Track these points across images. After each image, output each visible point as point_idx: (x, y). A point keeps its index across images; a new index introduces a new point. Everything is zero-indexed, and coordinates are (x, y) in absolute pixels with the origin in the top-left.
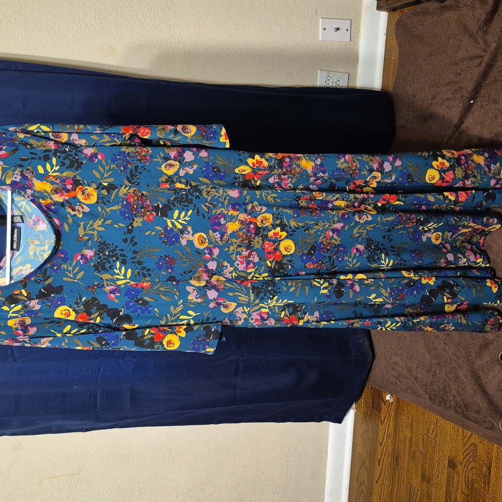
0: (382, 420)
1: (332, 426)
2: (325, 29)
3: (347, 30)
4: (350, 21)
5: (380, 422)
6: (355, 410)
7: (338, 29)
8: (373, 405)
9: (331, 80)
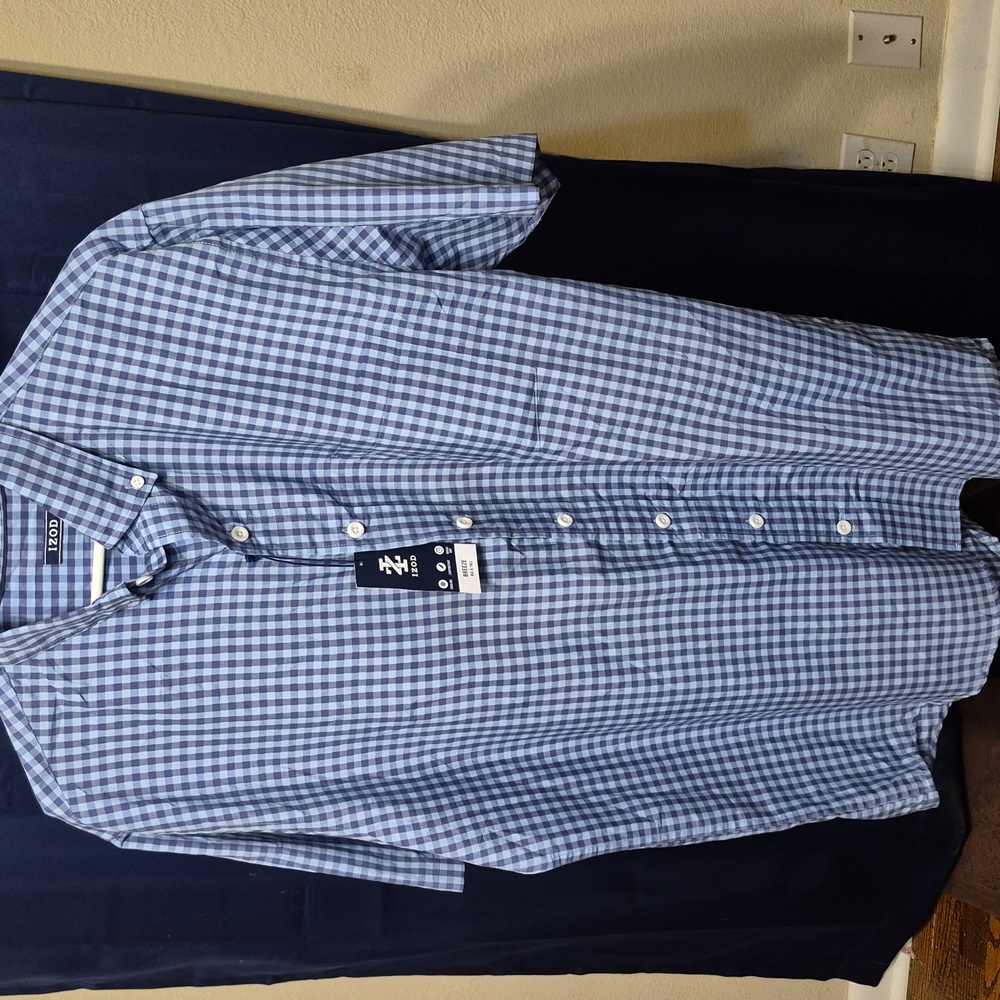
0: (989, 985)
1: (855, 990)
2: (861, 37)
3: (914, 41)
4: (920, 20)
5: (981, 988)
6: (912, 954)
7: (892, 38)
8: (961, 947)
9: (872, 158)
